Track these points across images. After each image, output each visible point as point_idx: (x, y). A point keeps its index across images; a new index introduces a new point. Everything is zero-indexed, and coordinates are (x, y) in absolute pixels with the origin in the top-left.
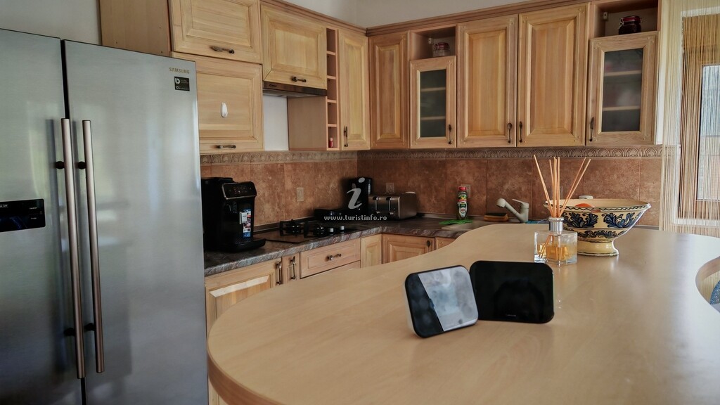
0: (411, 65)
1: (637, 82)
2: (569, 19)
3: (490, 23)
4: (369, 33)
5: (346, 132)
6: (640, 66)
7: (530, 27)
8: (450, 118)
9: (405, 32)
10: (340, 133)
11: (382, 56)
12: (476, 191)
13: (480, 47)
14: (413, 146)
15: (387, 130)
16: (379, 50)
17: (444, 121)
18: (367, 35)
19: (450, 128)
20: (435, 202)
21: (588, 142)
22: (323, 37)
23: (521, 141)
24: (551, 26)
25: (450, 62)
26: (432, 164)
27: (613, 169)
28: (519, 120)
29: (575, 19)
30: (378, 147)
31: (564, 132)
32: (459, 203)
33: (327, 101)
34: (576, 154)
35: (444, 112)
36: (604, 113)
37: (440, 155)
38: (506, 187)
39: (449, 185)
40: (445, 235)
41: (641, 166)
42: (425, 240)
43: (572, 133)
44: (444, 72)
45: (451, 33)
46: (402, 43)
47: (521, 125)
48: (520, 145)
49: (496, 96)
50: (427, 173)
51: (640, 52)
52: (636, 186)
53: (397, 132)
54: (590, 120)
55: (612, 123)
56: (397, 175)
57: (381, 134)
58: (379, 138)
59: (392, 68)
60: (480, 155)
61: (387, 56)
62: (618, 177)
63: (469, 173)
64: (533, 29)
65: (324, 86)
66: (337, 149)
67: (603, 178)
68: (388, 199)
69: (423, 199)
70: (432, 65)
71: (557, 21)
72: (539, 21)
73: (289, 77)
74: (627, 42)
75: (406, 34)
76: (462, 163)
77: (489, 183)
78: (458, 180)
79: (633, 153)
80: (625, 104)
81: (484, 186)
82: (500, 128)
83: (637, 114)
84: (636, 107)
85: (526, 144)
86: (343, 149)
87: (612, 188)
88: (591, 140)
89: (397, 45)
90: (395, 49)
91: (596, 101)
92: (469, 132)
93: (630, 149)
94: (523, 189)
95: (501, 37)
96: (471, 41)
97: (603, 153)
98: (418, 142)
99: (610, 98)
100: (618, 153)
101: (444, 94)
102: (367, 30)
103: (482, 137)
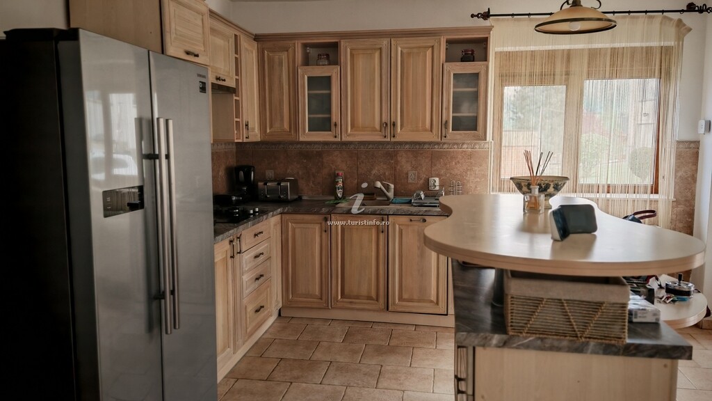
0: (299, 70)
1: (475, 97)
2: (429, 47)
3: (369, 42)
4: (257, 38)
5: (247, 125)
6: (477, 85)
7: (399, 49)
8: (335, 117)
9: (293, 42)
10: (243, 126)
11: (271, 60)
12: (348, 176)
13: (361, 62)
14: (302, 139)
15: (277, 125)
16: (268, 54)
17: (329, 119)
18: (255, 40)
19: (336, 125)
20: (313, 186)
21: (443, 138)
22: (232, 40)
23: (394, 137)
24: (415, 50)
25: (335, 70)
26: (311, 154)
27: (452, 158)
28: (392, 120)
29: (433, 47)
30: (267, 139)
31: (426, 130)
32: (337, 186)
33: (235, 98)
34: (426, 146)
35: (329, 111)
36: (453, 117)
37: (316, 146)
38: (374, 172)
39: (325, 171)
40: (341, 212)
41: (470, 156)
42: (323, 216)
43: (431, 131)
44: (329, 78)
45: (335, 46)
46: (290, 50)
47: (394, 125)
48: (393, 140)
49: (374, 101)
50: (305, 161)
51: (477, 75)
52: (468, 170)
53: (286, 126)
54: (444, 122)
55: (459, 125)
56: (277, 163)
57: (271, 127)
58: (268, 131)
59: (281, 70)
60: (352, 147)
61: (277, 60)
62: (456, 164)
63: (342, 161)
64: (401, 51)
65: (233, 85)
66: (240, 141)
67: (446, 164)
68: (279, 184)
69: (302, 184)
70: (319, 71)
71: (419, 47)
72: (406, 45)
73: (214, 77)
74: (469, 68)
75: (295, 44)
76: (337, 153)
77: (360, 169)
78: (333, 167)
79: (465, 146)
80: (465, 112)
81: (356, 171)
82: (377, 126)
83: (475, 119)
84: (475, 115)
85: (397, 139)
86: (245, 140)
87: (452, 172)
88: (445, 137)
89: (286, 53)
90: (284, 56)
91: (448, 108)
92: (351, 128)
93: (463, 144)
94: (387, 174)
95: (377, 55)
96: (352, 56)
97: (445, 146)
98: (306, 135)
99: (456, 107)
100: (456, 146)
101: (329, 96)
102: (256, 35)
103: (363, 133)
